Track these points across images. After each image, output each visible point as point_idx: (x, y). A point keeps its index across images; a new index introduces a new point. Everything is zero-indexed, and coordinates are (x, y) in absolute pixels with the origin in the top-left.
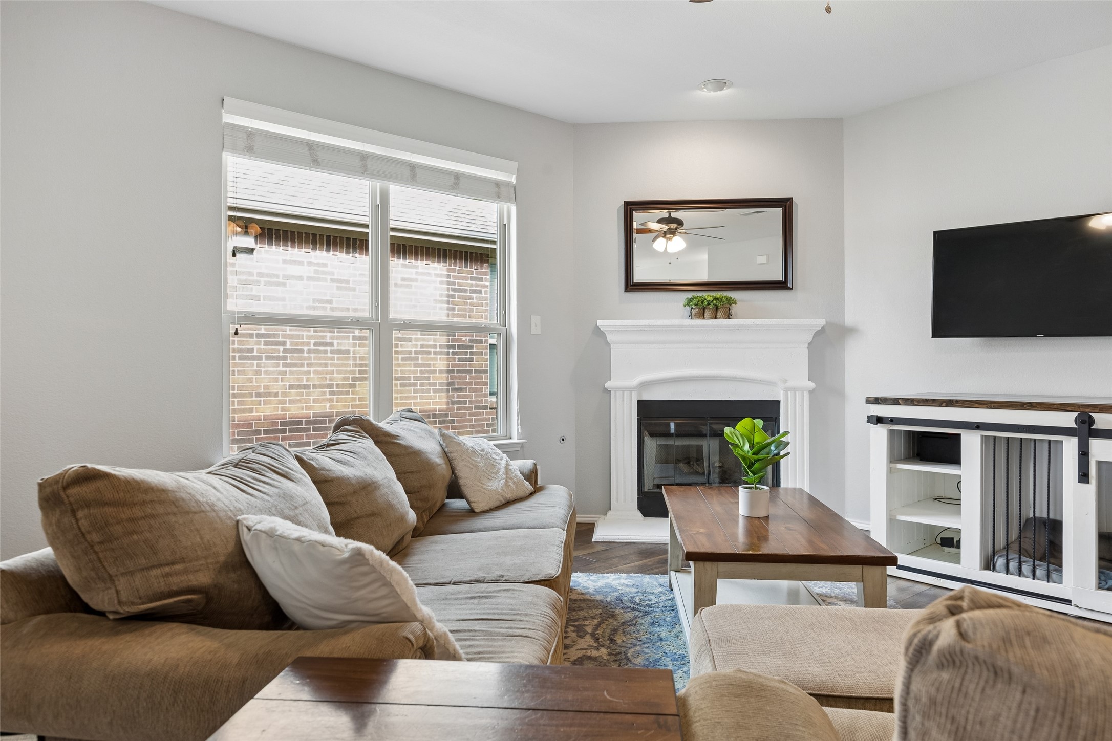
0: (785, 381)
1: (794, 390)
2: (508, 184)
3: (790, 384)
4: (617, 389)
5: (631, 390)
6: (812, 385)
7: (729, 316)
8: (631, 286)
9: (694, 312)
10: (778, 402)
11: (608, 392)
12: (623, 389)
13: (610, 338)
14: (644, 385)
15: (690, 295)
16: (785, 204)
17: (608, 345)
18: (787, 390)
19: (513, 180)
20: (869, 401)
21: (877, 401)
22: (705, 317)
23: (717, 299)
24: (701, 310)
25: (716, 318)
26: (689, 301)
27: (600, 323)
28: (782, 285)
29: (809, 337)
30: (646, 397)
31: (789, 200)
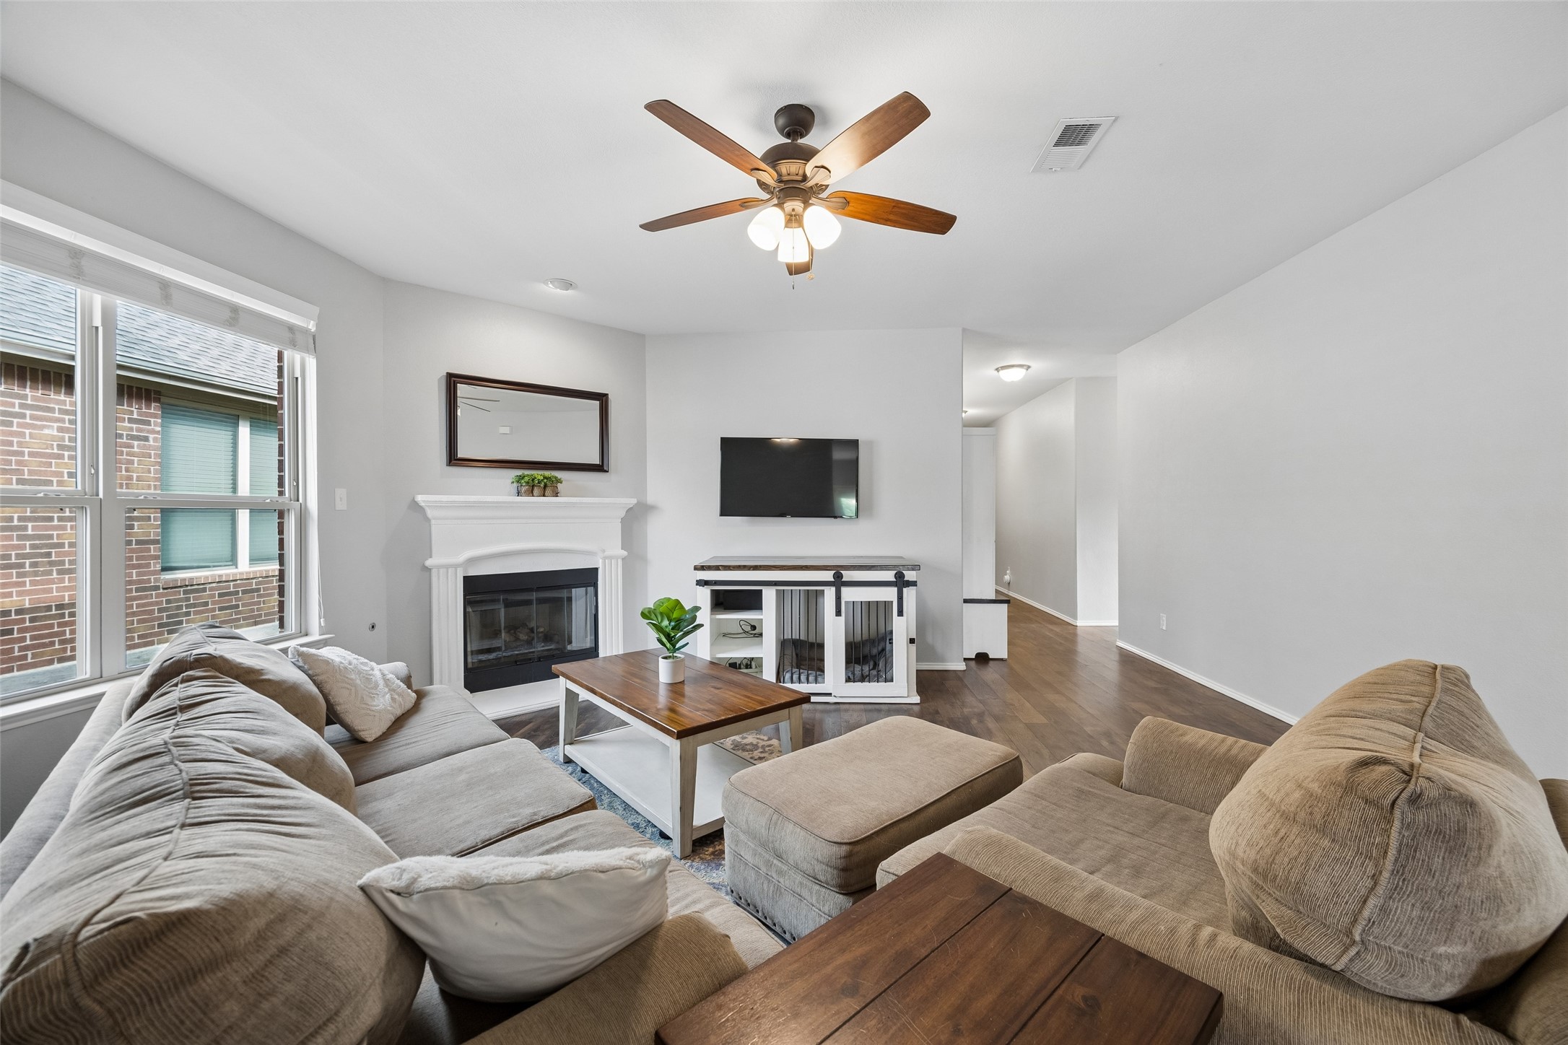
0: (604, 551)
1: (611, 558)
2: (305, 331)
3: (607, 553)
4: (439, 567)
5: (455, 566)
6: (625, 553)
7: (556, 495)
8: (453, 459)
9: (524, 489)
10: (596, 569)
11: (428, 570)
12: (447, 567)
13: (430, 513)
14: (472, 561)
15: (519, 472)
16: (602, 398)
17: (428, 520)
18: (605, 558)
19: (312, 326)
20: (696, 568)
21: (703, 568)
22: (535, 494)
23: (545, 478)
24: (532, 488)
25: (544, 496)
26: (520, 478)
27: (419, 498)
28: (600, 468)
29: (623, 513)
30: (473, 572)
31: (606, 395)
